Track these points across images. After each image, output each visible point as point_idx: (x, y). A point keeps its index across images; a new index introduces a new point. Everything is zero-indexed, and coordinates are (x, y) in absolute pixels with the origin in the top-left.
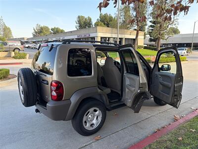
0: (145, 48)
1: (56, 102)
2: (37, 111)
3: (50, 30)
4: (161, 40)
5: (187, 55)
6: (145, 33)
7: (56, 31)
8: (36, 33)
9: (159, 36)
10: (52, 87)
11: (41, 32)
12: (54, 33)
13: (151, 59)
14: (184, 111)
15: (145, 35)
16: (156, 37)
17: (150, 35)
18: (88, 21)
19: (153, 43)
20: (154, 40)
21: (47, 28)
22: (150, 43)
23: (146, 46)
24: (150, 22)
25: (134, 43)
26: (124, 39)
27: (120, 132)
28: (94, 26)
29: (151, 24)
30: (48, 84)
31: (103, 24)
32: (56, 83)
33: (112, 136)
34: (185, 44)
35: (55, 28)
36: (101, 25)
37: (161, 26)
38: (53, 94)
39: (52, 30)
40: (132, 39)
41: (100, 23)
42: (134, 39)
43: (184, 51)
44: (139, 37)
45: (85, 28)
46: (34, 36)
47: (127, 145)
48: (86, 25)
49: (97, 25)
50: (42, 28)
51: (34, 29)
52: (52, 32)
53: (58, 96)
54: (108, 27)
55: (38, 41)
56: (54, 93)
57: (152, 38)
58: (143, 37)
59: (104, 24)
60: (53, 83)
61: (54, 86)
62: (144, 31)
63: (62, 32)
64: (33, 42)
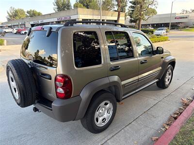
1: (65, 100)
2: (36, 110)
3: (26, 13)
4: (142, 21)
5: (167, 35)
6: (125, 14)
7: (33, 14)
8: (11, 16)
9: (140, 16)
10: (57, 83)
11: (16, 15)
12: (31, 16)
14: (187, 93)
15: (126, 16)
16: (137, 18)
17: (130, 16)
18: (67, 3)
19: (134, 24)
20: (134, 21)
21: (22, 10)
22: (130, 24)
24: (130, 2)
27: (133, 123)
28: (73, 8)
29: (131, 4)
30: (50, 79)
31: (82, 5)
32: (62, 77)
33: (126, 129)
34: (163, 24)
35: (31, 10)
36: (80, 7)
37: (141, 6)
38: (58, 91)
39: (28, 12)
41: (80, 4)
42: (116, 21)
43: (163, 31)
44: (121, 18)
45: (64, 10)
46: (9, 20)
47: (145, 138)
48: (65, 7)
49: (76, 6)
50: (16, 11)
51: (8, 13)
52: (28, 15)
53: (66, 92)
54: (88, 8)
55: (14, 26)
56: (60, 90)
57: (133, 19)
58: (124, 18)
59: (84, 5)
60: (59, 78)
61: (60, 81)
62: (125, 12)
63: (39, 14)
64: (9, 27)
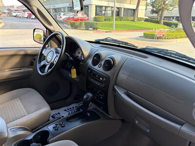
0: (146, 20)
4: (165, 11)
6: (147, 3)
9: (163, 6)
13: (156, 34)
17: (152, 5)
19: (155, 15)
22: (151, 15)
23: (147, 18)
25: (134, 14)
26: (123, 9)
40: (132, 9)
42: (134, 10)
44: (140, 7)
57: (155, 9)
58: (145, 8)
